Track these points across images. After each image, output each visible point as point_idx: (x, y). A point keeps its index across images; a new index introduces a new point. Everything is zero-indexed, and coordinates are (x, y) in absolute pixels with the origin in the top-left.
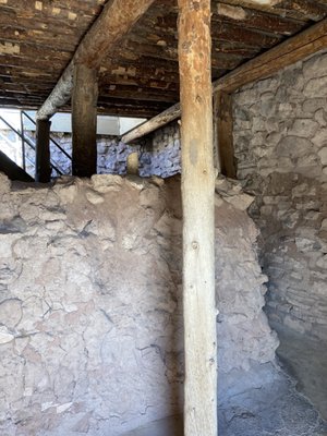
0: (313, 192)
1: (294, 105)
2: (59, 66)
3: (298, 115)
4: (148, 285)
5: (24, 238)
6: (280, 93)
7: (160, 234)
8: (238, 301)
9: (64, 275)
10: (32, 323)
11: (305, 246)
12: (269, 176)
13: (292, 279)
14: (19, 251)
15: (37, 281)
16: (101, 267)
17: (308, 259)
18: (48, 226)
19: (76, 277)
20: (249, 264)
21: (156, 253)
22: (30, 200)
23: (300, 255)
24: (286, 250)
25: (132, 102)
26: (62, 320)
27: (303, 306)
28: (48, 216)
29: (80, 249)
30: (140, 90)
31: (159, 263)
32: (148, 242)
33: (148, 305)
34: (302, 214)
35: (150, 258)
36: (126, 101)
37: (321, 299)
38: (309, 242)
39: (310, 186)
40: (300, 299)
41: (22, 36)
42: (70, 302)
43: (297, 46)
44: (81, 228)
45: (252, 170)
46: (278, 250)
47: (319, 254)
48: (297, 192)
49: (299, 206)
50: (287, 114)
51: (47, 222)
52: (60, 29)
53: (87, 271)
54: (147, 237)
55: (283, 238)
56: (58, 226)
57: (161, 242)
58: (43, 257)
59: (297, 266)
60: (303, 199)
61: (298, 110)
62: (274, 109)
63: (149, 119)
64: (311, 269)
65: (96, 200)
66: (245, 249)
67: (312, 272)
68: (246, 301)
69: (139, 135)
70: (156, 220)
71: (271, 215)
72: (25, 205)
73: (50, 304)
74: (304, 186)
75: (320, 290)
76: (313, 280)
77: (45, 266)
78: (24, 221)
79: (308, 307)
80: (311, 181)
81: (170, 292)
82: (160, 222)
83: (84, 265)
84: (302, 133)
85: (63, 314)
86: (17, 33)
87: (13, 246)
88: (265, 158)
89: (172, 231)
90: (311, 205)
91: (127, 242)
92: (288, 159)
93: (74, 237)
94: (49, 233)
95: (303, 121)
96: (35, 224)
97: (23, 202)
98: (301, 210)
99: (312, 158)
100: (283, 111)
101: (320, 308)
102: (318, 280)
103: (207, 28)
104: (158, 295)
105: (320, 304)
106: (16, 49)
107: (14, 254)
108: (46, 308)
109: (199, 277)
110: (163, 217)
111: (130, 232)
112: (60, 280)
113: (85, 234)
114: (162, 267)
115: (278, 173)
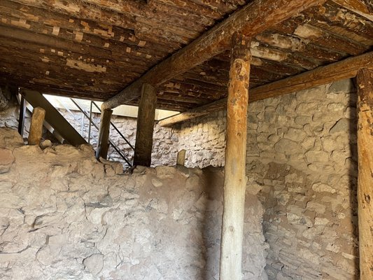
0: (301, 181)
1: (289, 118)
2: (129, 80)
3: (292, 125)
4: (187, 246)
5: (111, 211)
6: (279, 108)
7: (198, 211)
8: (248, 262)
9: (134, 237)
10: (109, 272)
11: (294, 220)
12: (269, 164)
13: (284, 244)
14: (107, 219)
15: (115, 241)
16: (157, 232)
17: (296, 230)
18: (127, 203)
19: (141, 239)
20: (257, 235)
21: (194, 223)
22: (116, 184)
23: (290, 226)
24: (279, 221)
25: (173, 102)
26: (129, 271)
27: (292, 267)
28: (127, 195)
29: (146, 220)
30: (180, 96)
31: (195, 231)
32: (190, 215)
33: (187, 261)
34: (292, 195)
35: (190, 227)
36: (168, 101)
37: (306, 263)
38: (297, 217)
39: (298, 176)
40: (290, 260)
41: (111, 63)
42: (135, 257)
43: (294, 83)
44: (146, 204)
45: (256, 158)
46: (274, 220)
47: (304, 227)
48: (289, 179)
49: (290, 190)
50: (284, 123)
51: (126, 200)
52: (137, 62)
53: (149, 235)
54: (189, 211)
55: (278, 212)
56: (132, 203)
57: (199, 216)
58: (121, 224)
59: (287, 234)
60: (294, 185)
61: (292, 122)
62: (275, 118)
63: (181, 112)
64: (298, 238)
65: (157, 184)
66: (255, 223)
67: (300, 241)
68: (254, 261)
69: (172, 122)
70: (196, 200)
71: (269, 194)
72: (113, 187)
73: (122, 258)
74: (294, 175)
75: (305, 255)
76: (300, 247)
77: (122, 231)
78: (111, 199)
79: (295, 268)
80: (299, 173)
81: (202, 252)
82: (198, 202)
83: (147, 231)
84: (294, 138)
85: (130, 266)
86: (108, 61)
87: (103, 216)
88: (266, 151)
89: (207, 209)
90: (299, 189)
91: (176, 215)
92: (283, 155)
93: (143, 211)
94: (127, 207)
95: (295, 130)
96: (118, 200)
97: (112, 184)
98: (291, 193)
99: (301, 156)
100: (281, 121)
101: (305, 269)
102: (303, 247)
103: (247, 90)
104: (194, 254)
105: (304, 266)
106: (104, 69)
107: (102, 221)
108: (119, 261)
109: (232, 251)
110: (201, 198)
111: (178, 208)
112: (131, 241)
113: (149, 208)
114: (197, 234)
115: (275, 163)
